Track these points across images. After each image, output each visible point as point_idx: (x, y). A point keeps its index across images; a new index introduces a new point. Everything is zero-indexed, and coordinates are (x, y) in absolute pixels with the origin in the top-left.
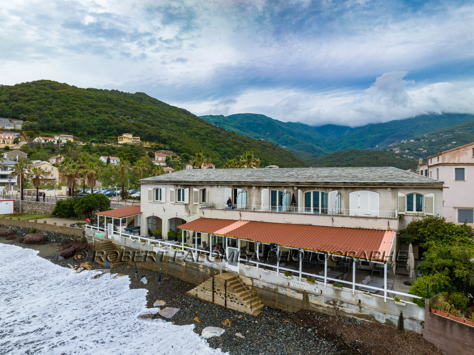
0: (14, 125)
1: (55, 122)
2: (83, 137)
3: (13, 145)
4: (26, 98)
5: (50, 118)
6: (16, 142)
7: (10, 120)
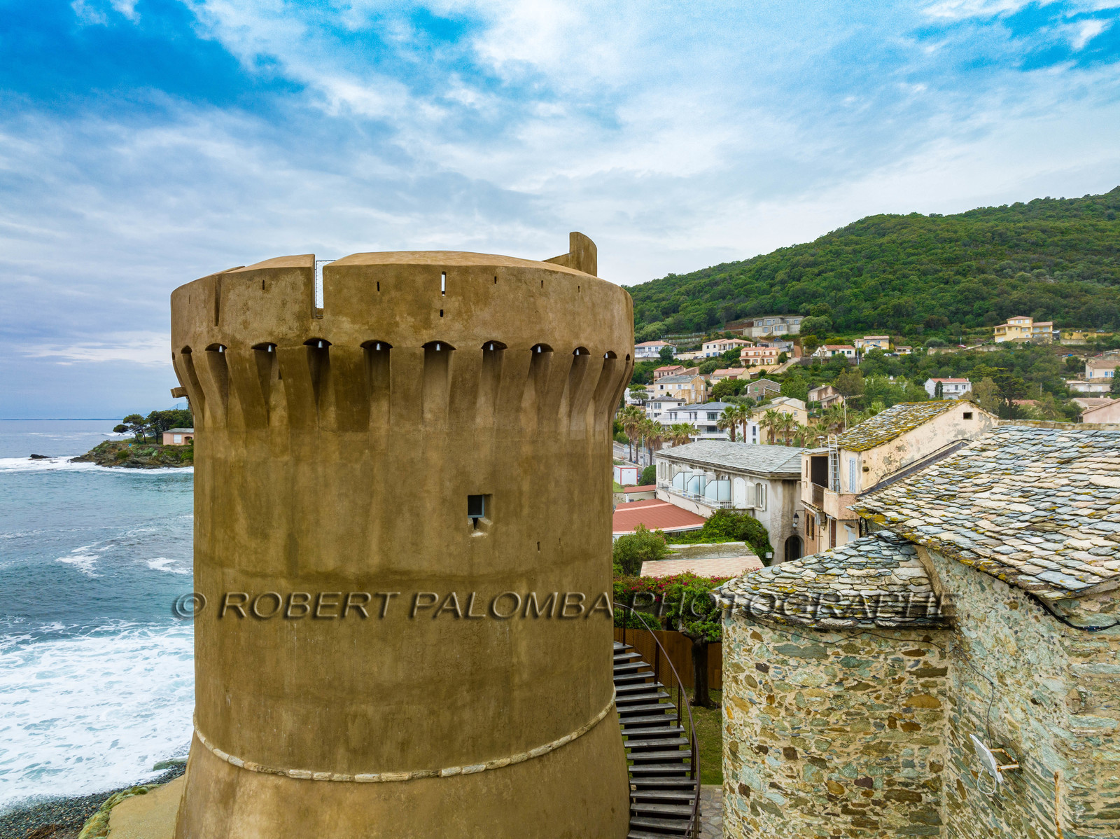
0: (788, 327)
1: (860, 310)
2: (915, 336)
3: (777, 367)
4: (816, 270)
5: (853, 303)
6: (782, 359)
7: (782, 319)
